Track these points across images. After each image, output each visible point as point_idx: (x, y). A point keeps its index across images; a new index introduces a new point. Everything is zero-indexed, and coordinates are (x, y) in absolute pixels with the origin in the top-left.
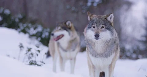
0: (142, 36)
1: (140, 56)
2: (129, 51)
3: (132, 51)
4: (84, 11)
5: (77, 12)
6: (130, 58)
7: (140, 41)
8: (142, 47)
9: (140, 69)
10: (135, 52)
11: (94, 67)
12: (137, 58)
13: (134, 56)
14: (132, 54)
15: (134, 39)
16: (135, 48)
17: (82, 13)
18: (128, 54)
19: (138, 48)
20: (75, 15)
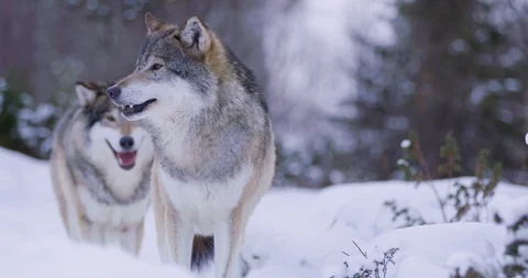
0: (346, 103)
1: (337, 176)
2: (296, 155)
3: (306, 158)
4: (132, 14)
5: (108, 19)
6: (301, 182)
7: (334, 120)
8: (343, 141)
9: (335, 222)
10: (317, 161)
11: (174, 215)
12: (326, 183)
13: (315, 174)
14: (306, 166)
15: (313, 114)
16: (319, 145)
17: (127, 22)
18: (294, 168)
19: (329, 145)
20: (100, 28)
